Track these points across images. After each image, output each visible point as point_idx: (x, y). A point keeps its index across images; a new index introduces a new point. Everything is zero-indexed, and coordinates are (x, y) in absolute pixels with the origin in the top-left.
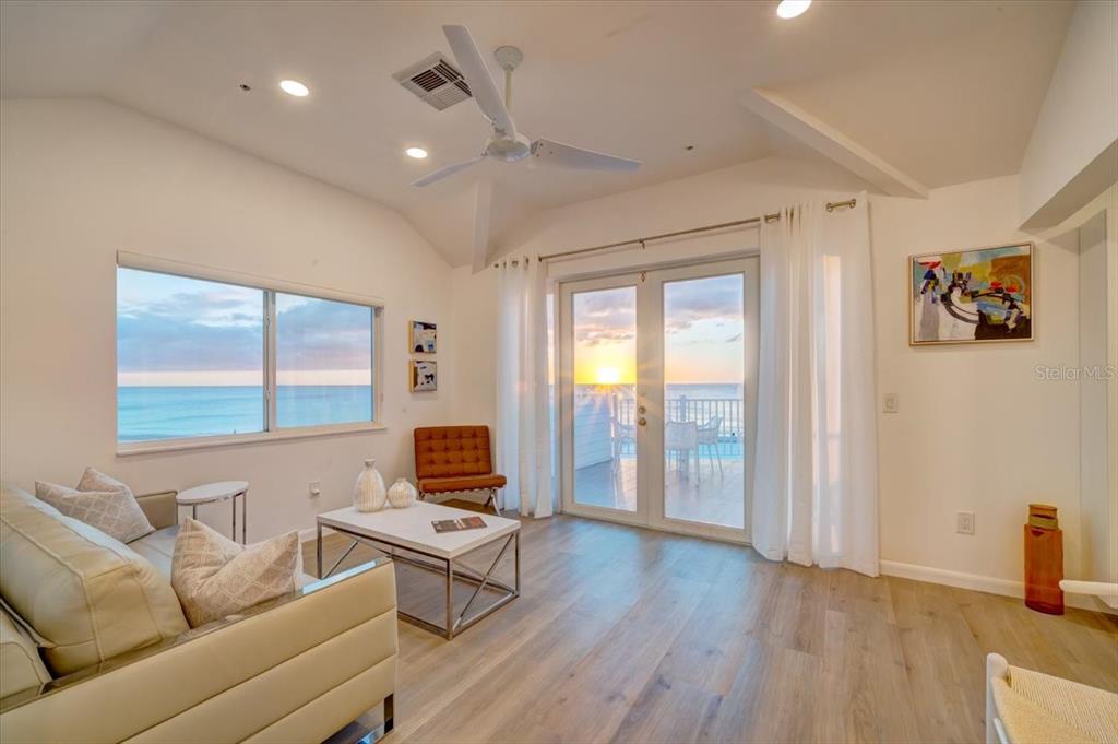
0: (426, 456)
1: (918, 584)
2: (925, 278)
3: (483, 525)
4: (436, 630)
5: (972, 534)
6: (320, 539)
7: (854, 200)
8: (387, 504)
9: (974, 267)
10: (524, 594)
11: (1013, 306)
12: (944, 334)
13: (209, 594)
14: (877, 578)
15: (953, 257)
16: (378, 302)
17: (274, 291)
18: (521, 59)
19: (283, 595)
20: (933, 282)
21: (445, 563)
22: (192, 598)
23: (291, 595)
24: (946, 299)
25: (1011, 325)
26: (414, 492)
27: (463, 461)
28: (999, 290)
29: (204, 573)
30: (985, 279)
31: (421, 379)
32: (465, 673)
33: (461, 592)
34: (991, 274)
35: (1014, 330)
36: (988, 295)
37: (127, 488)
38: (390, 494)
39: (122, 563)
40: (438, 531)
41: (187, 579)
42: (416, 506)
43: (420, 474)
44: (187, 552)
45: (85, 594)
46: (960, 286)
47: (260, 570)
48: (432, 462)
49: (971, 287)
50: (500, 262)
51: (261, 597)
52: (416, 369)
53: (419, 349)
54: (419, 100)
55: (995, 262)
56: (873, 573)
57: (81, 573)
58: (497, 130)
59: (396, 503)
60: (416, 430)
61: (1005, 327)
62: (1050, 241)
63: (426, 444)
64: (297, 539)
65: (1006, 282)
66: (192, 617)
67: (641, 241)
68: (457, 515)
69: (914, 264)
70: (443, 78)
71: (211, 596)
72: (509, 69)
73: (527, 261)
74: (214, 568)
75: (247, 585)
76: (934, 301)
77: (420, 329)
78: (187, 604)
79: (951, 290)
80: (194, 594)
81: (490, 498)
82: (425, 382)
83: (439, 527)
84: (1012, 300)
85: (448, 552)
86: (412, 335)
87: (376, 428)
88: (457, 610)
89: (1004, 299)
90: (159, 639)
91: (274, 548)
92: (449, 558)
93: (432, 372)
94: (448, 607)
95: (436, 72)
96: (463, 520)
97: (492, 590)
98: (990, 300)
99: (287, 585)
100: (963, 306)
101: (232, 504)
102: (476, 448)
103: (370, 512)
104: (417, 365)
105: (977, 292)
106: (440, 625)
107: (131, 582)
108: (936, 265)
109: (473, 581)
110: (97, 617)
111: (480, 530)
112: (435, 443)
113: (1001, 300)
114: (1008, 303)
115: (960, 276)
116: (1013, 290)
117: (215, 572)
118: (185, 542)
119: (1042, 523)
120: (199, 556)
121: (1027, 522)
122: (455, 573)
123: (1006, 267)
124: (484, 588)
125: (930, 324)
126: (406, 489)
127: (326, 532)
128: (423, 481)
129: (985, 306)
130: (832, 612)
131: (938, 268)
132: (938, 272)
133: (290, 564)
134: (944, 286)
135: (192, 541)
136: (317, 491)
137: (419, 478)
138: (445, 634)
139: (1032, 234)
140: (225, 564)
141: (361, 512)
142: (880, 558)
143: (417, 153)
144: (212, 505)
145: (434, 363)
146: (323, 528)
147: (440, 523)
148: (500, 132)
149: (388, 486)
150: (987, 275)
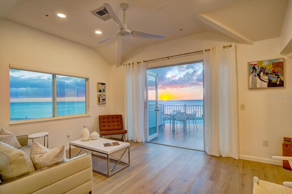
0: (103, 124)
1: (252, 162)
2: (252, 69)
3: (119, 144)
4: (105, 175)
5: (268, 146)
6: (70, 149)
7: (231, 45)
8: (90, 139)
9: (267, 65)
10: (131, 165)
11: (278, 77)
12: (258, 86)
13: (41, 161)
14: (238, 160)
15: (261, 62)
16: (87, 77)
17: (56, 75)
18: (128, 7)
19: (60, 162)
20: (255, 70)
21: (107, 155)
22: (36, 163)
23: (63, 162)
24: (259, 75)
25: (278, 83)
26: (98, 135)
27: (114, 126)
28: (274, 72)
29: (39, 156)
30: (270, 69)
31: (101, 100)
32: (113, 186)
33: (112, 164)
34: (272, 67)
35: (279, 84)
36: (271, 74)
37: (14, 134)
38: (91, 136)
39: (19, 152)
40: (105, 146)
41: (34, 158)
42: (99, 139)
43: (101, 130)
44: (34, 150)
45: (10, 160)
46: (263, 71)
47: (54, 155)
48: (104, 126)
49: (266, 71)
50: (125, 64)
51: (55, 162)
52: (99, 97)
53: (100, 91)
54: (98, 18)
55: (273, 64)
56: (237, 159)
57: (8, 155)
58: (121, 29)
59: (93, 138)
60: (99, 116)
61: (276, 83)
62: (289, 57)
63: (102, 120)
64: (64, 147)
65: (276, 70)
66: (36, 167)
67: (168, 57)
68: (111, 141)
69: (249, 64)
70: (105, 12)
71: (41, 162)
72: (124, 10)
73: (133, 63)
74: (41, 155)
75: (50, 160)
76: (255, 76)
77: (100, 85)
78: (35, 164)
79: (260, 72)
80: (37, 161)
81: (123, 137)
82: (102, 101)
83: (105, 145)
84: (278, 75)
85: (108, 152)
86: (98, 87)
87: (86, 116)
88: (110, 170)
89: (276, 75)
90: (28, 173)
91: (58, 149)
92: (108, 154)
93: (105, 98)
94: (108, 169)
95: (103, 11)
96: (113, 143)
97: (122, 164)
98: (271, 75)
99: (62, 159)
100: (264, 77)
101: (44, 138)
102: (118, 121)
103: (85, 141)
104: (99, 96)
105: (268, 73)
106: (106, 174)
107: (21, 157)
108: (255, 65)
109: (116, 161)
110: (13, 166)
111: (118, 146)
112: (105, 120)
113: (275, 75)
114: (277, 76)
115: (263, 68)
116: (278, 72)
117: (42, 156)
118: (34, 148)
119: (287, 143)
120: (38, 151)
121: (283, 143)
122: (110, 159)
123: (276, 65)
124: (119, 163)
125: (254, 83)
126: (96, 134)
127: (72, 147)
128: (101, 132)
129: (270, 77)
130: (223, 170)
131: (256, 66)
132: (256, 67)
133: (62, 154)
134: (258, 71)
135: (35, 147)
136: (69, 135)
137: (100, 131)
138: (107, 176)
139: (284, 55)
140: (44, 154)
141: (82, 141)
142: (239, 154)
143: (98, 32)
144: (38, 139)
145: (105, 95)
146: (71, 146)
147: (106, 144)
148: (122, 29)
149: (90, 133)
150: (271, 68)
